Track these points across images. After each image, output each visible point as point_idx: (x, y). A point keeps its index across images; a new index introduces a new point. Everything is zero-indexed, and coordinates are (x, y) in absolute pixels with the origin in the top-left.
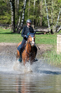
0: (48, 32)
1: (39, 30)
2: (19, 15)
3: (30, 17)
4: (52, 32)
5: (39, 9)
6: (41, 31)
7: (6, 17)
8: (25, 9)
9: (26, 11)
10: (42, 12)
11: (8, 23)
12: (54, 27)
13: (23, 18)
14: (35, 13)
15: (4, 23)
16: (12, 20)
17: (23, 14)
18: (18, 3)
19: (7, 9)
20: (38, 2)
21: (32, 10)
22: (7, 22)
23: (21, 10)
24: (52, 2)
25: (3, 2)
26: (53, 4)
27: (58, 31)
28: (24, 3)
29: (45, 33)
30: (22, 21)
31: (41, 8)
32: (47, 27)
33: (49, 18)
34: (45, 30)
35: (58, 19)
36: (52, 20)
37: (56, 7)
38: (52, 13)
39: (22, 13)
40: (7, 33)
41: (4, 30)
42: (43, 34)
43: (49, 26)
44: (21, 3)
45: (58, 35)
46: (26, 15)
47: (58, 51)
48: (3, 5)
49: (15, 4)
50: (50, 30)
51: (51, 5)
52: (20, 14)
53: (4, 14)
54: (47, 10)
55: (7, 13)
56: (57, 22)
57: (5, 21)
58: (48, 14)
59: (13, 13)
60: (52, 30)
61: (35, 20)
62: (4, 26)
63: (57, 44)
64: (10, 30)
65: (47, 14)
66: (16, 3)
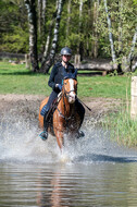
0: (112, 71)
1: (91, 66)
2: (46, 32)
3: (71, 37)
4: (120, 70)
5: (92, 20)
6: (96, 69)
7: (18, 36)
8: (59, 20)
9: (62, 24)
10: (98, 25)
11: (22, 51)
12: (125, 60)
13: (55, 39)
14: (82, 28)
15: (13, 51)
16: (31, 44)
17: (56, 31)
18: (44, 6)
19: (19, 20)
20: (88, 4)
21: (74, 21)
22: (19, 48)
23: (50, 22)
24: (121, 4)
25: (11, 3)
26: (124, 7)
27: (134, 67)
28: (58, 7)
29: (105, 73)
30: (54, 45)
31: (96, 16)
32: (110, 59)
33: (114, 39)
34: (104, 66)
35: (134, 42)
36: (120, 43)
37: (129, 14)
38: (120, 29)
39: (53, 27)
40: (20, 73)
41: (12, 66)
42: (101, 74)
43: (113, 56)
44: (51, 5)
45: (134, 78)
46: (61, 33)
47: (133, 112)
48: (10, 9)
49: (38, 9)
50: (116, 67)
51: (117, 9)
52: (48, 31)
53: (11, 31)
54: (109, 22)
55: (18, 28)
56: (132, 49)
57: (14, 45)
58: (110, 31)
59: (32, 27)
60: (119, 66)
61: (82, 43)
62: (12, 57)
63: (132, 98)
64: (25, 65)
65: (110, 29)
66: (39, 5)
